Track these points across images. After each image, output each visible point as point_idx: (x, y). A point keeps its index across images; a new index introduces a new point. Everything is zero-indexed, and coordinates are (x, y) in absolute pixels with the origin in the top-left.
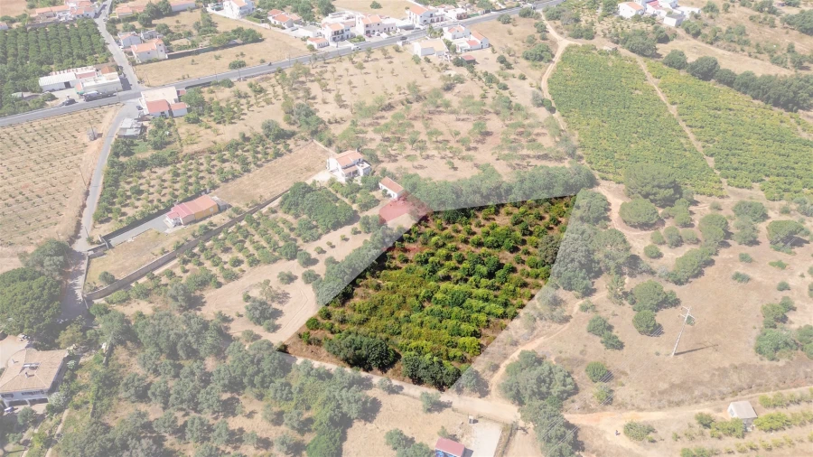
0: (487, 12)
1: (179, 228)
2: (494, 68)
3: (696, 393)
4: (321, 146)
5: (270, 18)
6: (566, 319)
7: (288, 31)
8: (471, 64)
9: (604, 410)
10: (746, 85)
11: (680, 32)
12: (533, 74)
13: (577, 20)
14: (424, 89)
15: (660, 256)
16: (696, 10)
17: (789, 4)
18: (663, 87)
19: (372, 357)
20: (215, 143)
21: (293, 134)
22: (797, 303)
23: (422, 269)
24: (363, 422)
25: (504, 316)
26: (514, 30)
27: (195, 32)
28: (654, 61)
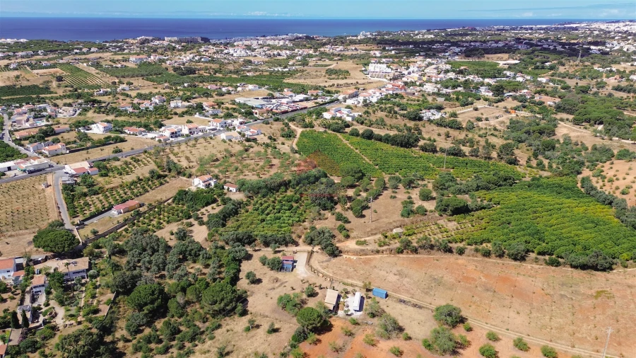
0: (256, 120)
1: (120, 215)
2: (268, 141)
3: (381, 230)
4: (185, 178)
5: (126, 131)
6: (327, 219)
7: (140, 136)
9: (348, 240)
10: (386, 140)
11: (355, 123)
12: (288, 142)
13: (304, 120)
14: (234, 151)
15: (360, 195)
16: (360, 114)
17: (403, 110)
18: (351, 143)
20: (123, 183)
21: (165, 176)
22: (415, 202)
23: (256, 212)
24: (247, 261)
25: (299, 221)
26: (272, 126)
27: (78, 141)
28: (344, 135)
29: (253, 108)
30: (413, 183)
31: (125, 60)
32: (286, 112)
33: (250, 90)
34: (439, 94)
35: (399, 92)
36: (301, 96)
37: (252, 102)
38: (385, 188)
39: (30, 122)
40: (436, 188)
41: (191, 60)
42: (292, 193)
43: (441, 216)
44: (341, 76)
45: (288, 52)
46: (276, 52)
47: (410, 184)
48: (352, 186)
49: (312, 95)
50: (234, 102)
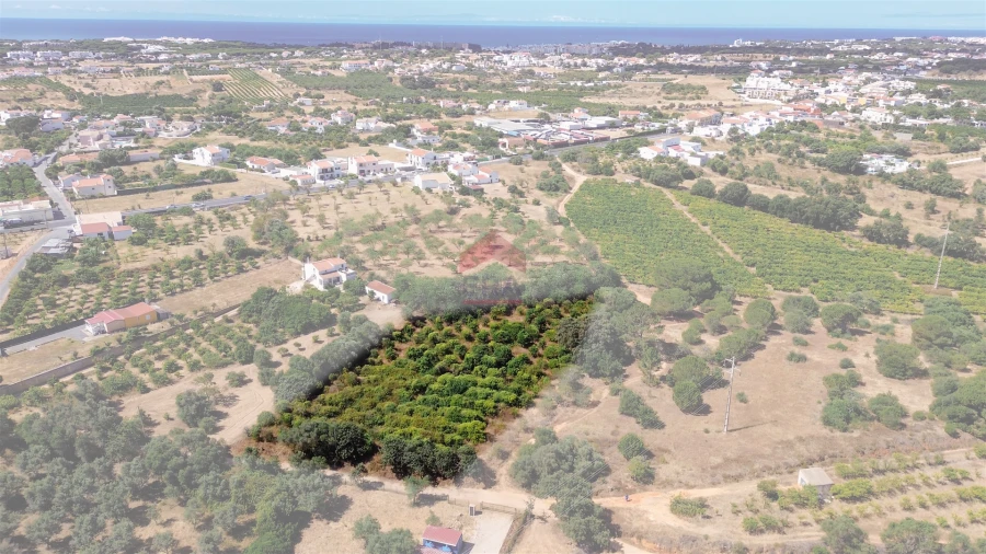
0: (498, 157)
1: (101, 336)
2: (506, 195)
3: (757, 466)
4: (297, 262)
5: (248, 163)
6: (595, 404)
7: (268, 174)
8: (479, 192)
9: (645, 490)
10: (780, 208)
11: (706, 170)
12: (549, 201)
13: (595, 159)
14: (425, 211)
15: (700, 342)
16: (721, 153)
17: (817, 152)
18: (693, 212)
19: (342, 443)
20: (162, 260)
22: (865, 379)
23: (412, 363)
24: (325, 521)
25: (517, 403)
26: (526, 169)
27: (155, 176)
28: (680, 193)
29: (501, 135)
30: (854, 320)
31: (335, 67)
32: (564, 144)
33: (510, 109)
34: (896, 127)
35: (808, 119)
36: (602, 120)
37: (505, 126)
38: (774, 329)
39: (101, 142)
40: (925, 339)
41: (435, 69)
42: (522, 319)
43: (955, 435)
44: (689, 95)
45: (600, 61)
46: (579, 61)
47: (846, 325)
48: (681, 316)
49: (625, 119)
50: (471, 126)
